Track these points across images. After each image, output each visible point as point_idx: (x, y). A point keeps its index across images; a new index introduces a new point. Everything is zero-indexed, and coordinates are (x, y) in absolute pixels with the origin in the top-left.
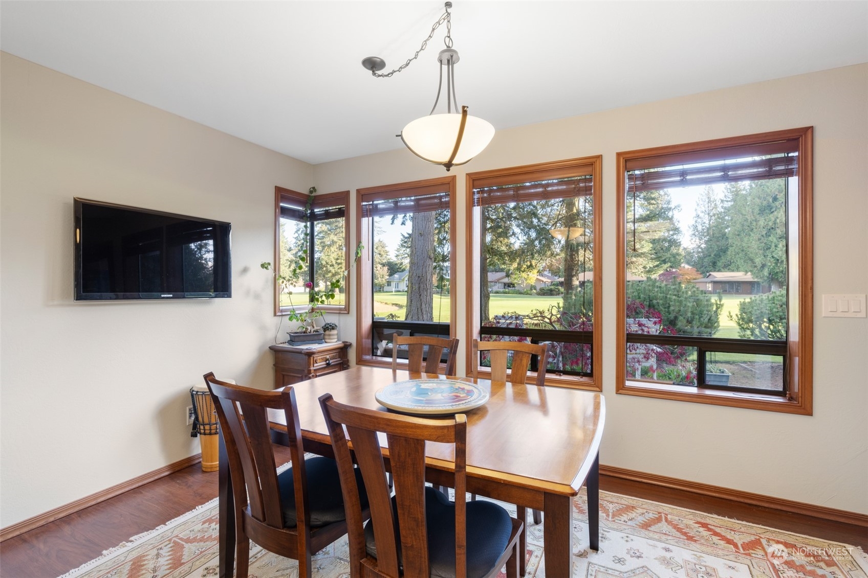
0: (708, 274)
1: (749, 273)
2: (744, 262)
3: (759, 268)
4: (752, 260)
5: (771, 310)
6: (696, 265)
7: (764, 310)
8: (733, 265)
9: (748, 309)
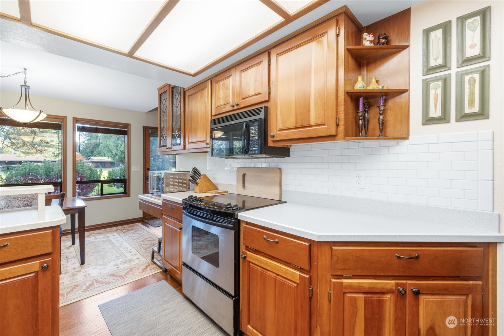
0: (89, 158)
1: (110, 158)
2: (108, 152)
3: (114, 155)
4: (111, 151)
5: (120, 173)
6: (82, 152)
7: (118, 174)
8: (102, 153)
9: (112, 174)
